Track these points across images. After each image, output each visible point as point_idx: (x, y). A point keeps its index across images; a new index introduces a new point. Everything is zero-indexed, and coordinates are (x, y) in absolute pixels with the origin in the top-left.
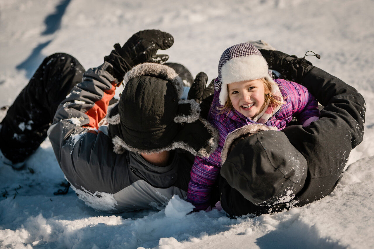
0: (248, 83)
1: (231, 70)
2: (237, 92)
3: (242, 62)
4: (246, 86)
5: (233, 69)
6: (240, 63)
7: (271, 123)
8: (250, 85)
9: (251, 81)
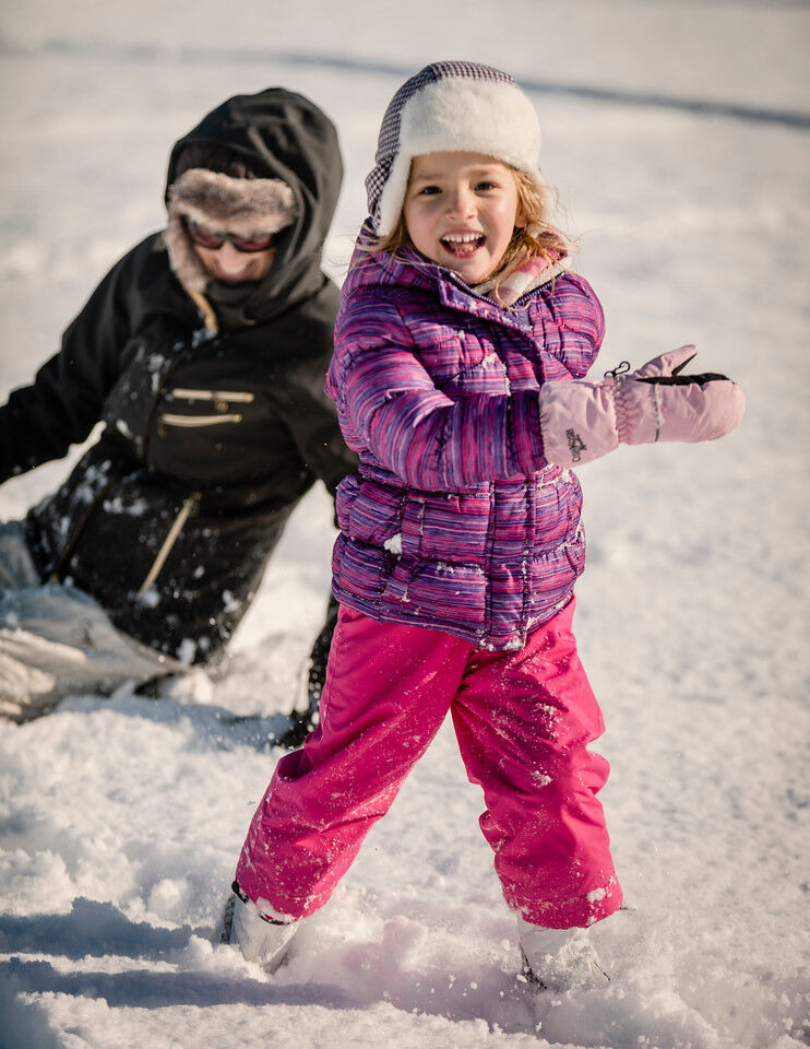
0: (479, 167)
1: (437, 108)
2: (433, 190)
3: (476, 93)
4: (473, 173)
5: (444, 107)
6: (468, 96)
7: (530, 318)
8: (484, 173)
9: (490, 159)
